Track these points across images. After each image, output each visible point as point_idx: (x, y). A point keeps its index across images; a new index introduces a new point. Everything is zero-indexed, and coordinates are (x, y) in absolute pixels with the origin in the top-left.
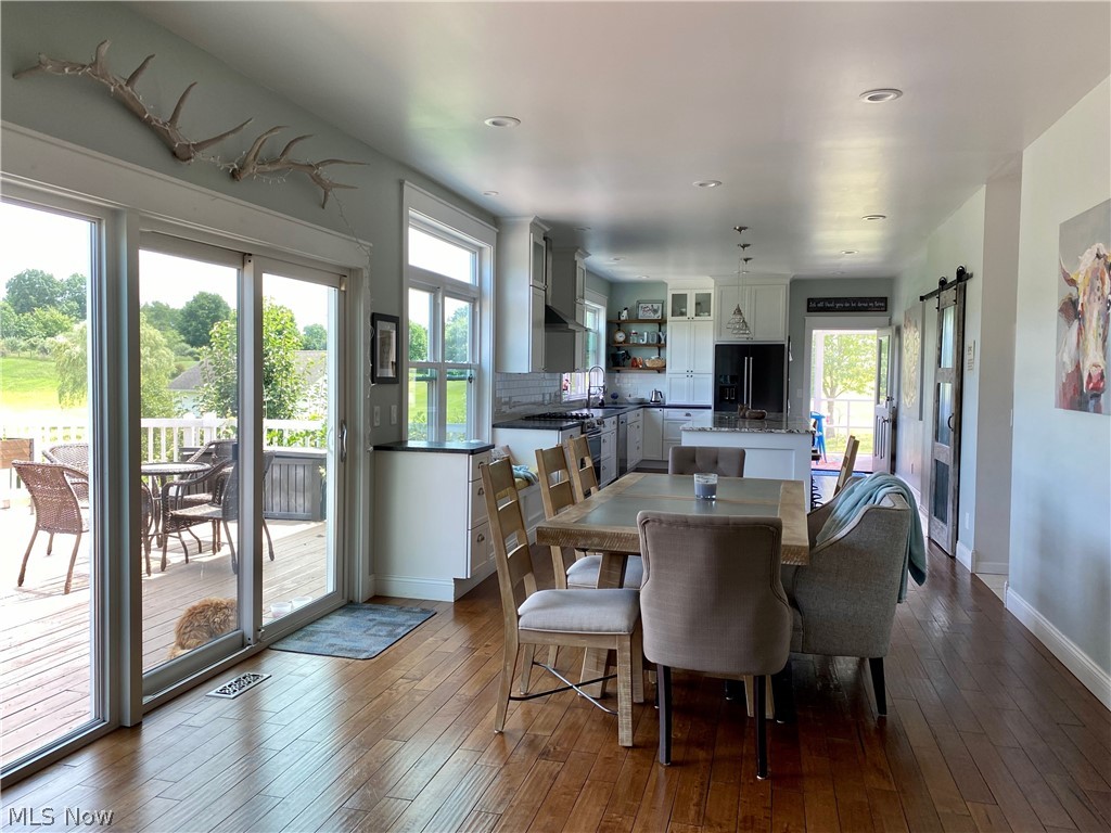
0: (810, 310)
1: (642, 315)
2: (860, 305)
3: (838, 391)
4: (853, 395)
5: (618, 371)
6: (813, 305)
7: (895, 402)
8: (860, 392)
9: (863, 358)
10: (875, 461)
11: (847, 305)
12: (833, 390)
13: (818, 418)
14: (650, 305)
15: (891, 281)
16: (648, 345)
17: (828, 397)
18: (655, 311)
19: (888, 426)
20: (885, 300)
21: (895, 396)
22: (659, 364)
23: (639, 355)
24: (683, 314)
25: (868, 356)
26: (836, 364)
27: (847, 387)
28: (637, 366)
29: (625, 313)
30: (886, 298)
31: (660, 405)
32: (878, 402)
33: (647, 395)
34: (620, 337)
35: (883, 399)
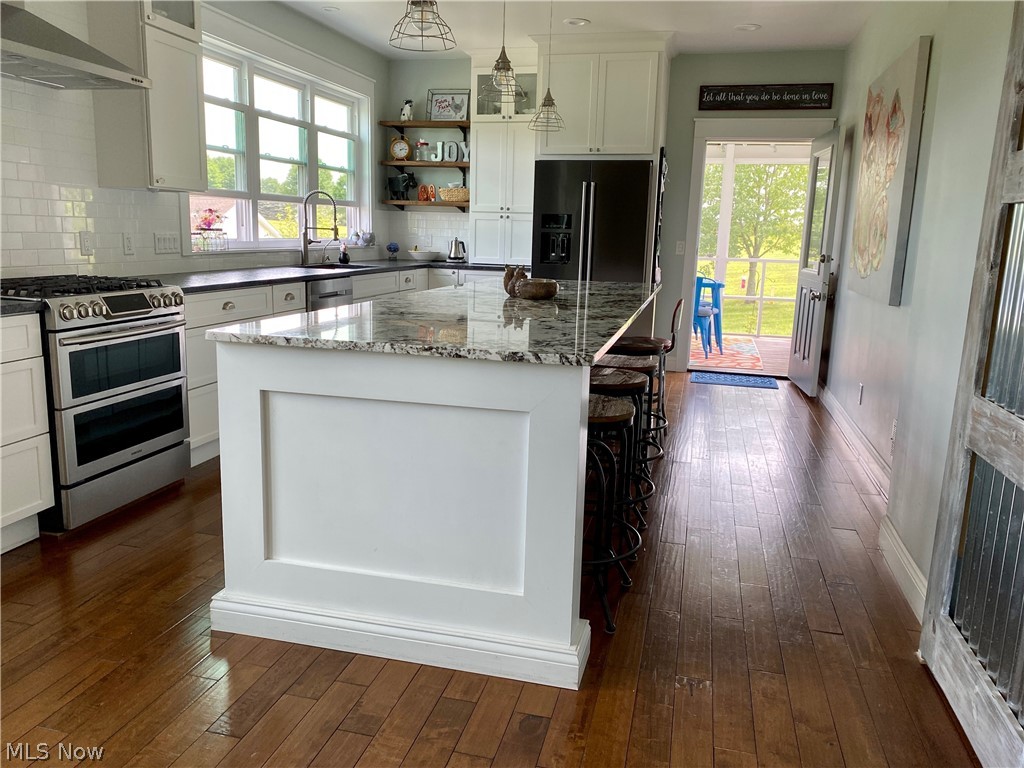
0: (703, 106)
1: (437, 114)
2: (786, 97)
3: (762, 250)
4: (778, 254)
5: (402, 208)
6: (708, 98)
7: (834, 265)
8: (786, 252)
9: (792, 212)
10: (793, 361)
11: (765, 97)
12: (757, 249)
13: (716, 288)
14: (449, 98)
15: (840, 54)
16: (442, 165)
17: (750, 256)
18: (458, 108)
19: (820, 307)
20: (828, 88)
21: (835, 255)
22: (457, 196)
23: (430, 180)
24: (497, 111)
25: (798, 210)
26: (761, 219)
27: (773, 247)
28: (427, 199)
29: (407, 109)
30: (831, 86)
31: (460, 263)
32: (805, 264)
33: (443, 247)
34: (400, 150)
35: (814, 260)
